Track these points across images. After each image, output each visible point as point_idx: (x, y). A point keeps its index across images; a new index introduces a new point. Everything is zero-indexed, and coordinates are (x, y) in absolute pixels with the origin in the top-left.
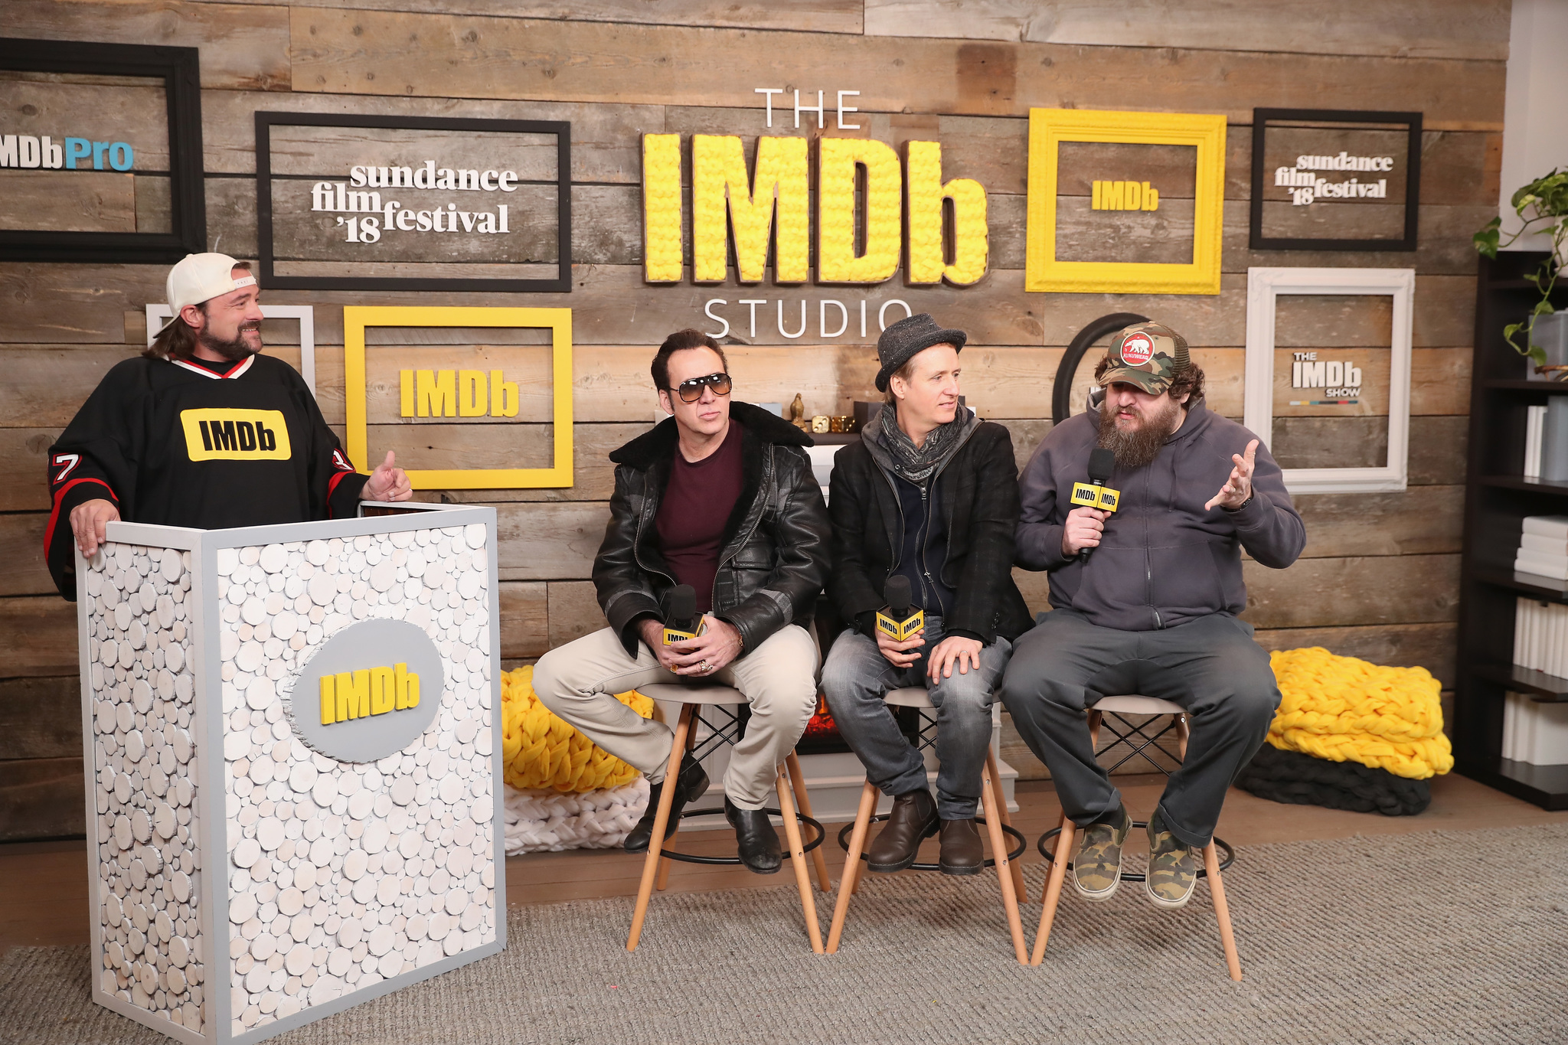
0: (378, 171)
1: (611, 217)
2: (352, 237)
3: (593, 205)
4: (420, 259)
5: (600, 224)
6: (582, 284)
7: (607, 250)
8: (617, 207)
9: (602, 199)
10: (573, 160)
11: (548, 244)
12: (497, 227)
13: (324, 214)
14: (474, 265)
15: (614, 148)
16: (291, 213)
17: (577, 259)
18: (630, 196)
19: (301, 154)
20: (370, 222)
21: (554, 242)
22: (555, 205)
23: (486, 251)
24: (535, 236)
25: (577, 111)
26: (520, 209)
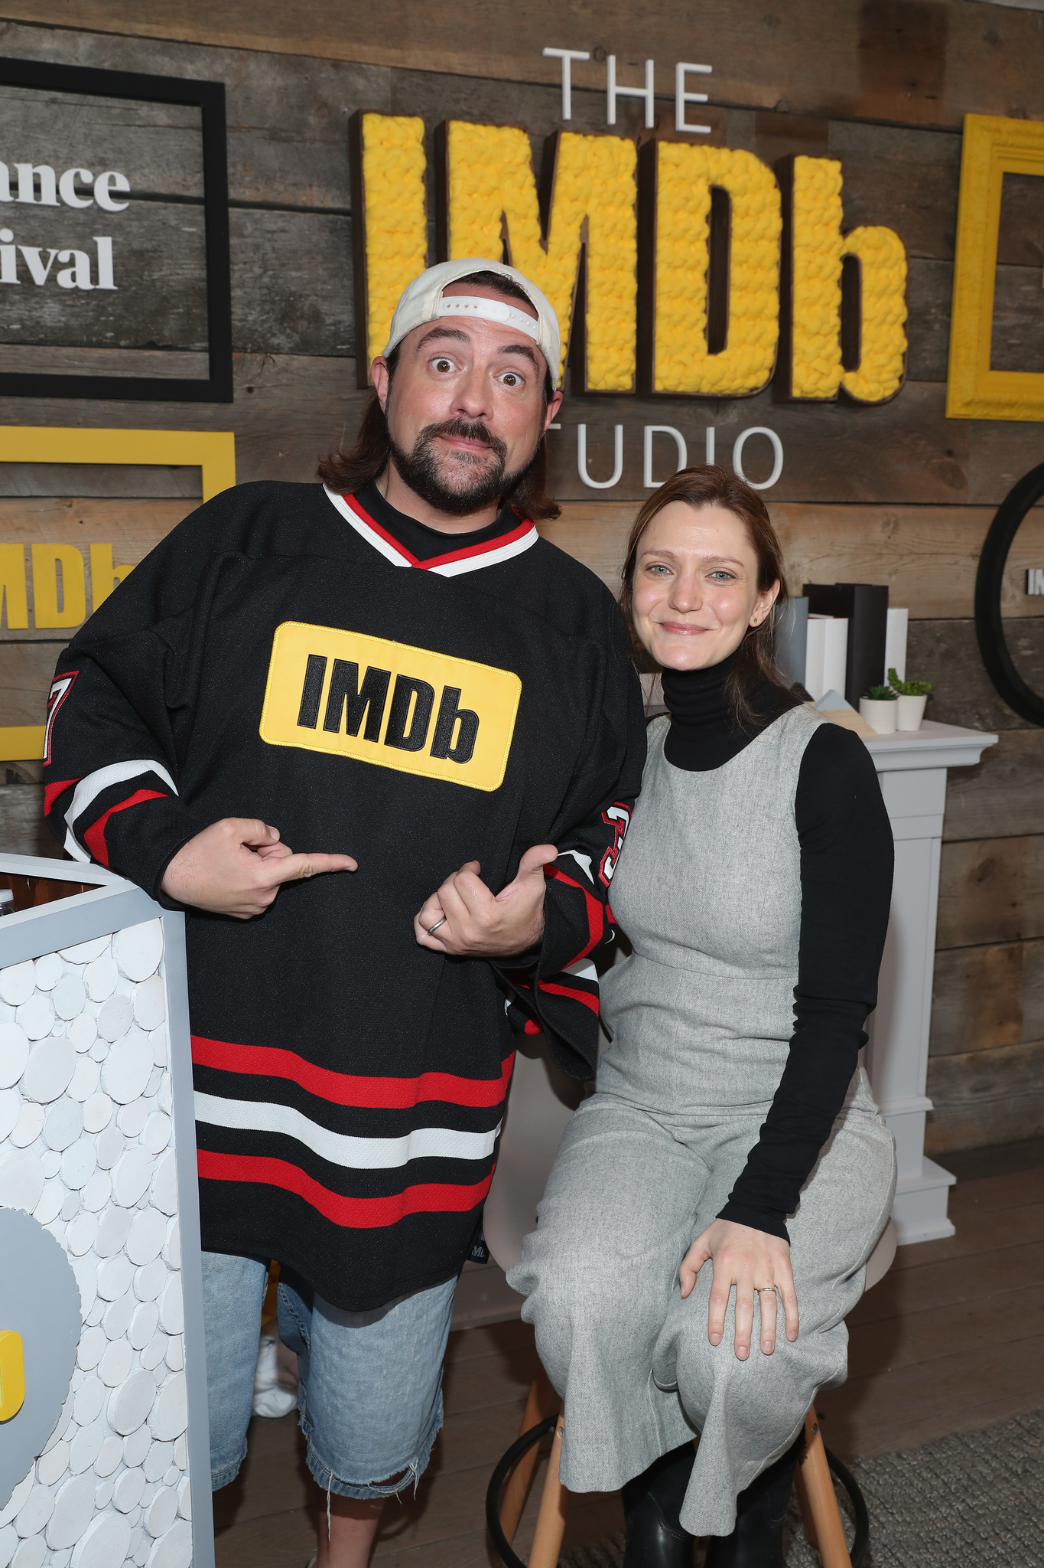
1: (299, 268)
3: (268, 246)
5: (281, 281)
6: (250, 390)
7: (294, 329)
8: (309, 252)
9: (283, 236)
10: (230, 159)
11: (188, 313)
12: (95, 278)
14: (52, 349)
15: (303, 141)
17: (240, 344)
18: (332, 231)
21: (200, 311)
22: (200, 243)
23: (73, 322)
24: (165, 298)
25: (234, 65)
26: (136, 246)
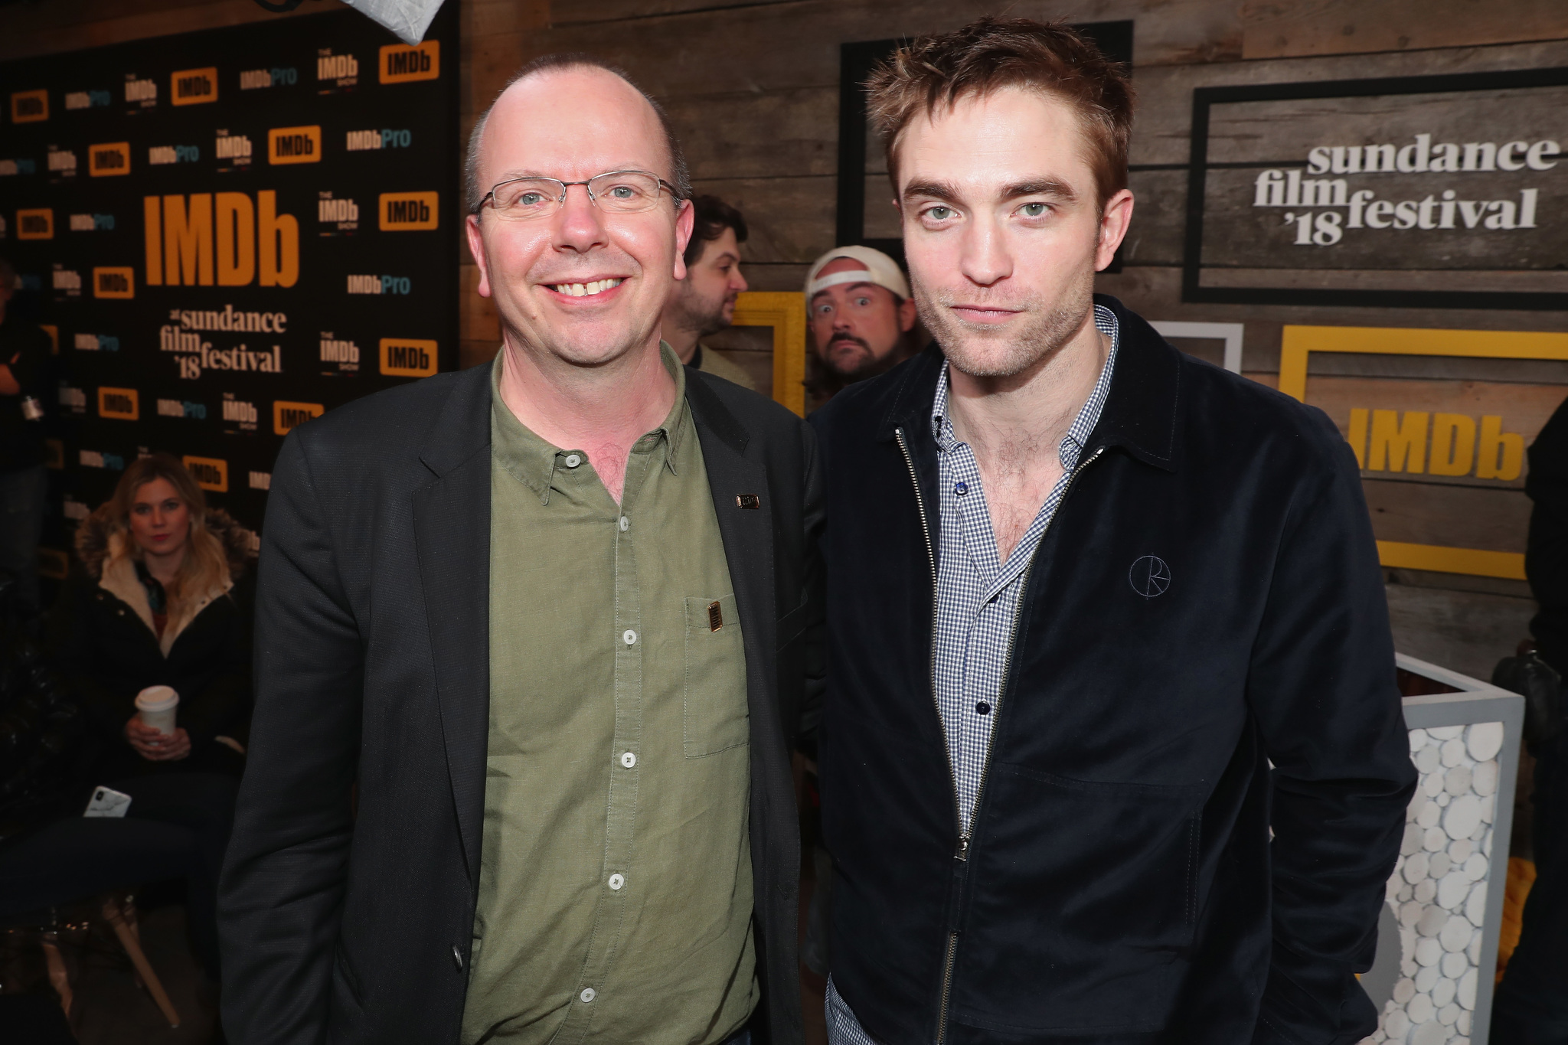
0: (1347, 153)
2: (1303, 238)
4: (1394, 265)
12: (1517, 220)
13: (1269, 211)
14: (1473, 273)
16: (1227, 209)
19: (1247, 137)
20: (1329, 219)
23: (1494, 253)
26: (1558, 194)
